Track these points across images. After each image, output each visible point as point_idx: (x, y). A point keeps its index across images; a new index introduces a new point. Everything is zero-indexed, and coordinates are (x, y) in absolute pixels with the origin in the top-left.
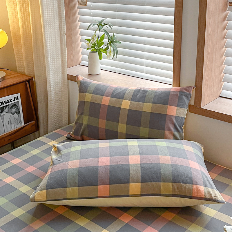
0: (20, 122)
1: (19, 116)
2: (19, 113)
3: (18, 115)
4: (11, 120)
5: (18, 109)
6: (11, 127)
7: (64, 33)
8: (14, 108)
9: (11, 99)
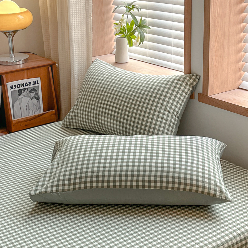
0: (39, 109)
1: (39, 102)
2: (38, 98)
3: (38, 100)
4: (29, 105)
5: (37, 94)
6: (29, 113)
7: (90, 15)
8: (33, 93)
9: (30, 83)
